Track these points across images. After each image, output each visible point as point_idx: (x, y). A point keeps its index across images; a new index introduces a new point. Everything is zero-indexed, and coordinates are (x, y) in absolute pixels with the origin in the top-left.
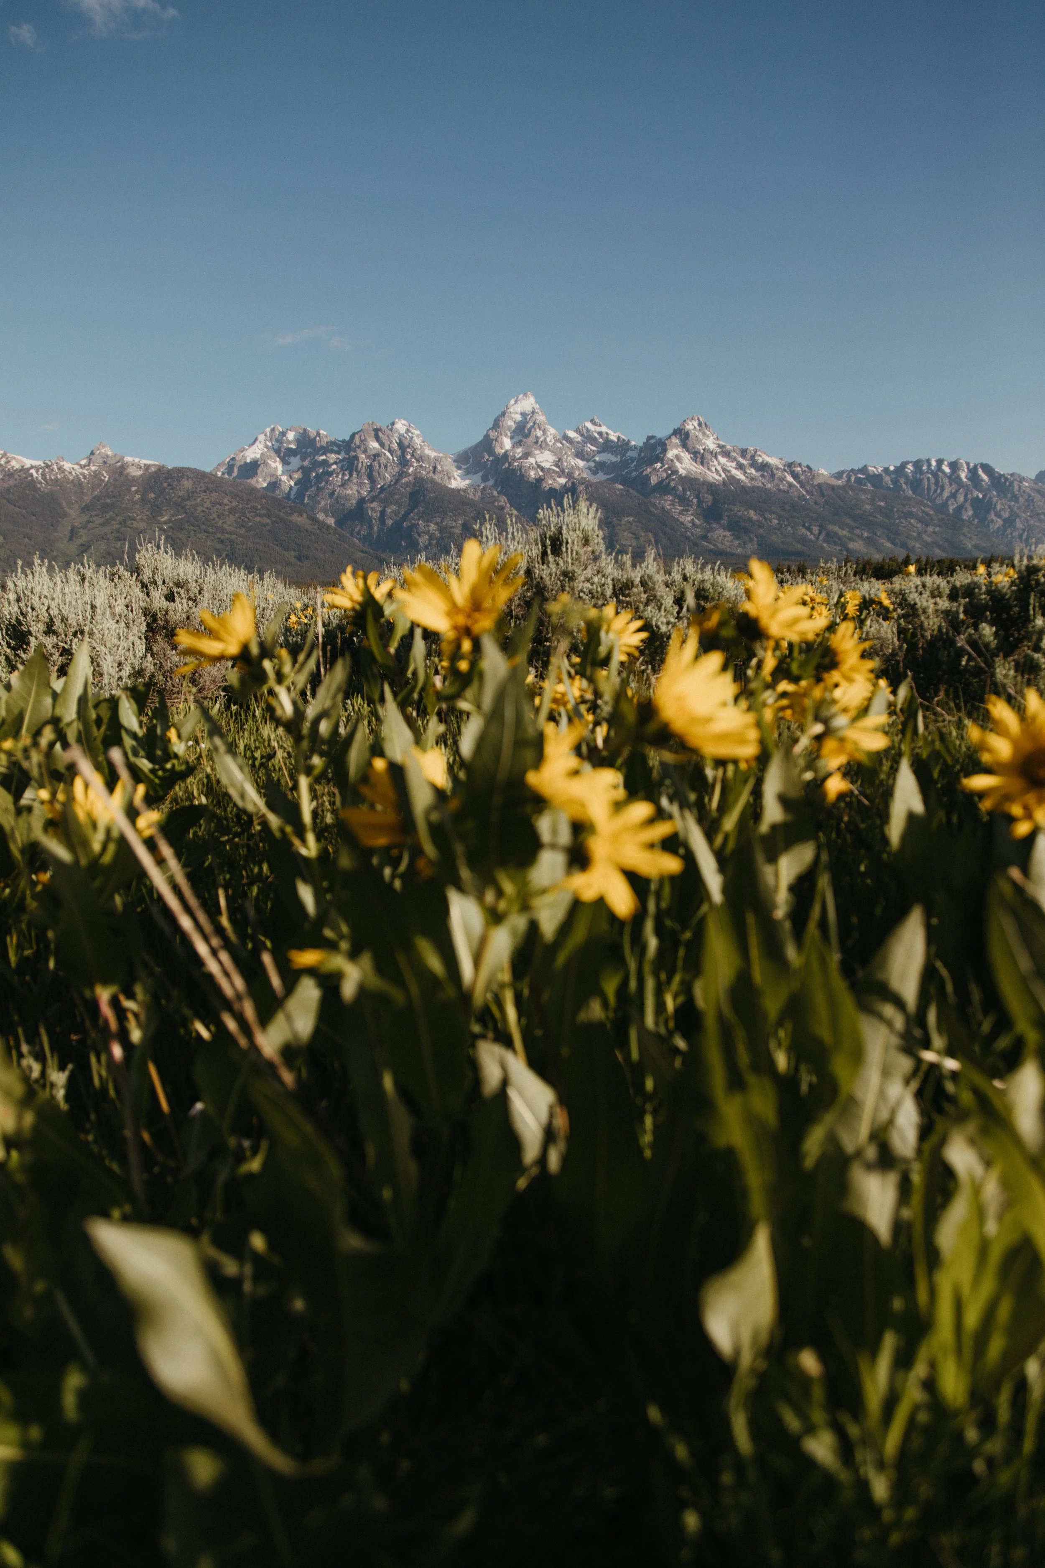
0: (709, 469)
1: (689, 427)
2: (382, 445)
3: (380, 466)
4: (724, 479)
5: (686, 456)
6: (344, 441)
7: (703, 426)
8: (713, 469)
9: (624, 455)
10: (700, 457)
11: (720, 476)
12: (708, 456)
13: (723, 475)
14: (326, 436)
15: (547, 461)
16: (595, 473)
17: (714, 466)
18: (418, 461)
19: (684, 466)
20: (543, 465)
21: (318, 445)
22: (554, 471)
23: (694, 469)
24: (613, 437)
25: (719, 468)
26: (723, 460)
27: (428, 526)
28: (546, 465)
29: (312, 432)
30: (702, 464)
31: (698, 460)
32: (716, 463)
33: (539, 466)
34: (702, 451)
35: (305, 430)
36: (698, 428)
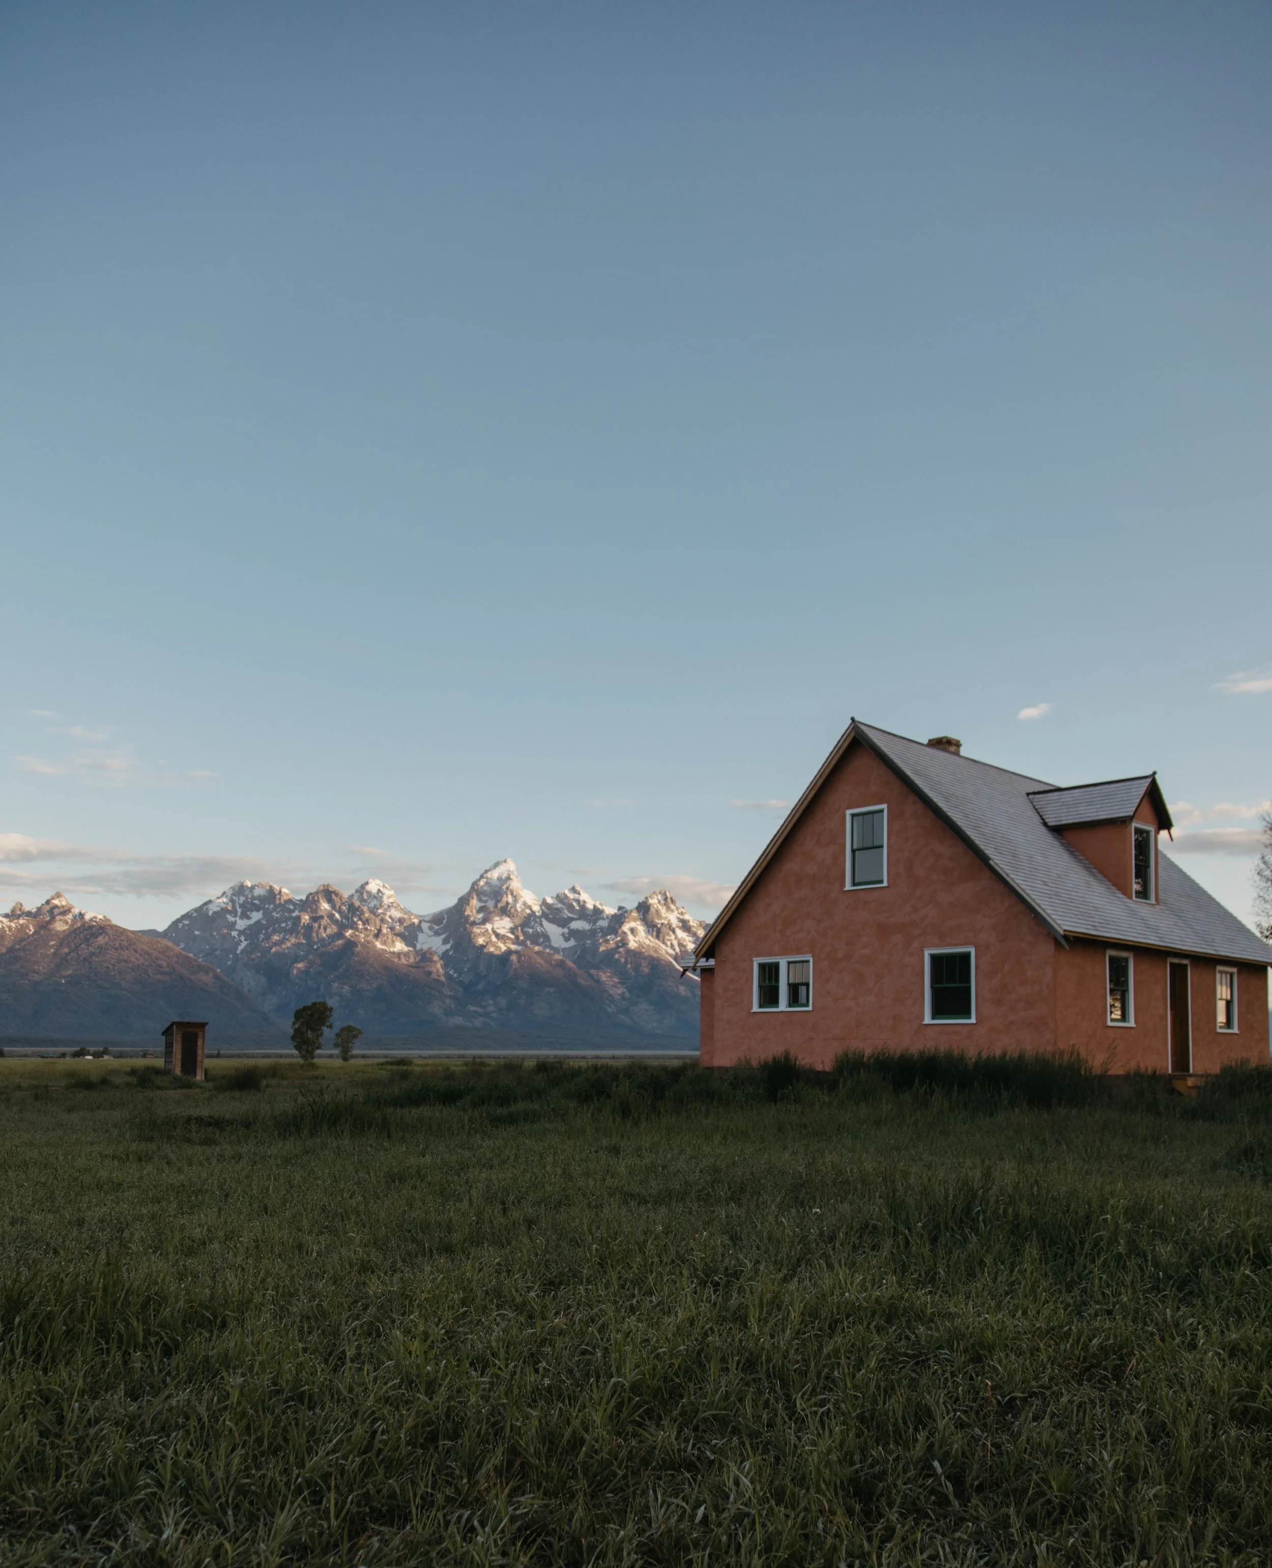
0: (664, 943)
1: (653, 901)
2: (333, 907)
3: (319, 927)
4: (677, 953)
5: (641, 928)
6: (301, 900)
7: (669, 901)
8: (669, 943)
9: (594, 924)
10: (655, 930)
11: (674, 950)
12: (664, 930)
13: (678, 950)
14: (287, 895)
15: (504, 928)
16: (567, 939)
17: (670, 940)
18: (364, 924)
19: (637, 939)
20: (498, 931)
21: (278, 902)
22: (508, 938)
23: (647, 942)
24: (590, 906)
25: (675, 943)
26: (681, 934)
27: (342, 988)
28: (502, 932)
29: (276, 887)
30: (658, 937)
31: (655, 933)
32: (673, 937)
33: (494, 932)
34: (659, 926)
35: (271, 887)
36: (662, 902)
